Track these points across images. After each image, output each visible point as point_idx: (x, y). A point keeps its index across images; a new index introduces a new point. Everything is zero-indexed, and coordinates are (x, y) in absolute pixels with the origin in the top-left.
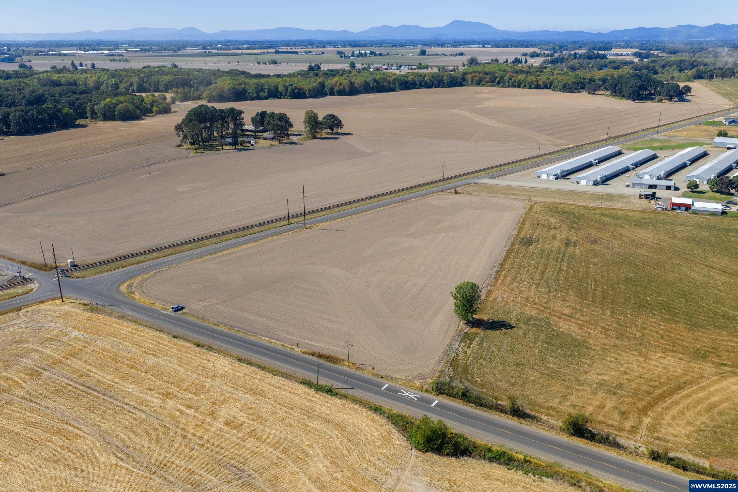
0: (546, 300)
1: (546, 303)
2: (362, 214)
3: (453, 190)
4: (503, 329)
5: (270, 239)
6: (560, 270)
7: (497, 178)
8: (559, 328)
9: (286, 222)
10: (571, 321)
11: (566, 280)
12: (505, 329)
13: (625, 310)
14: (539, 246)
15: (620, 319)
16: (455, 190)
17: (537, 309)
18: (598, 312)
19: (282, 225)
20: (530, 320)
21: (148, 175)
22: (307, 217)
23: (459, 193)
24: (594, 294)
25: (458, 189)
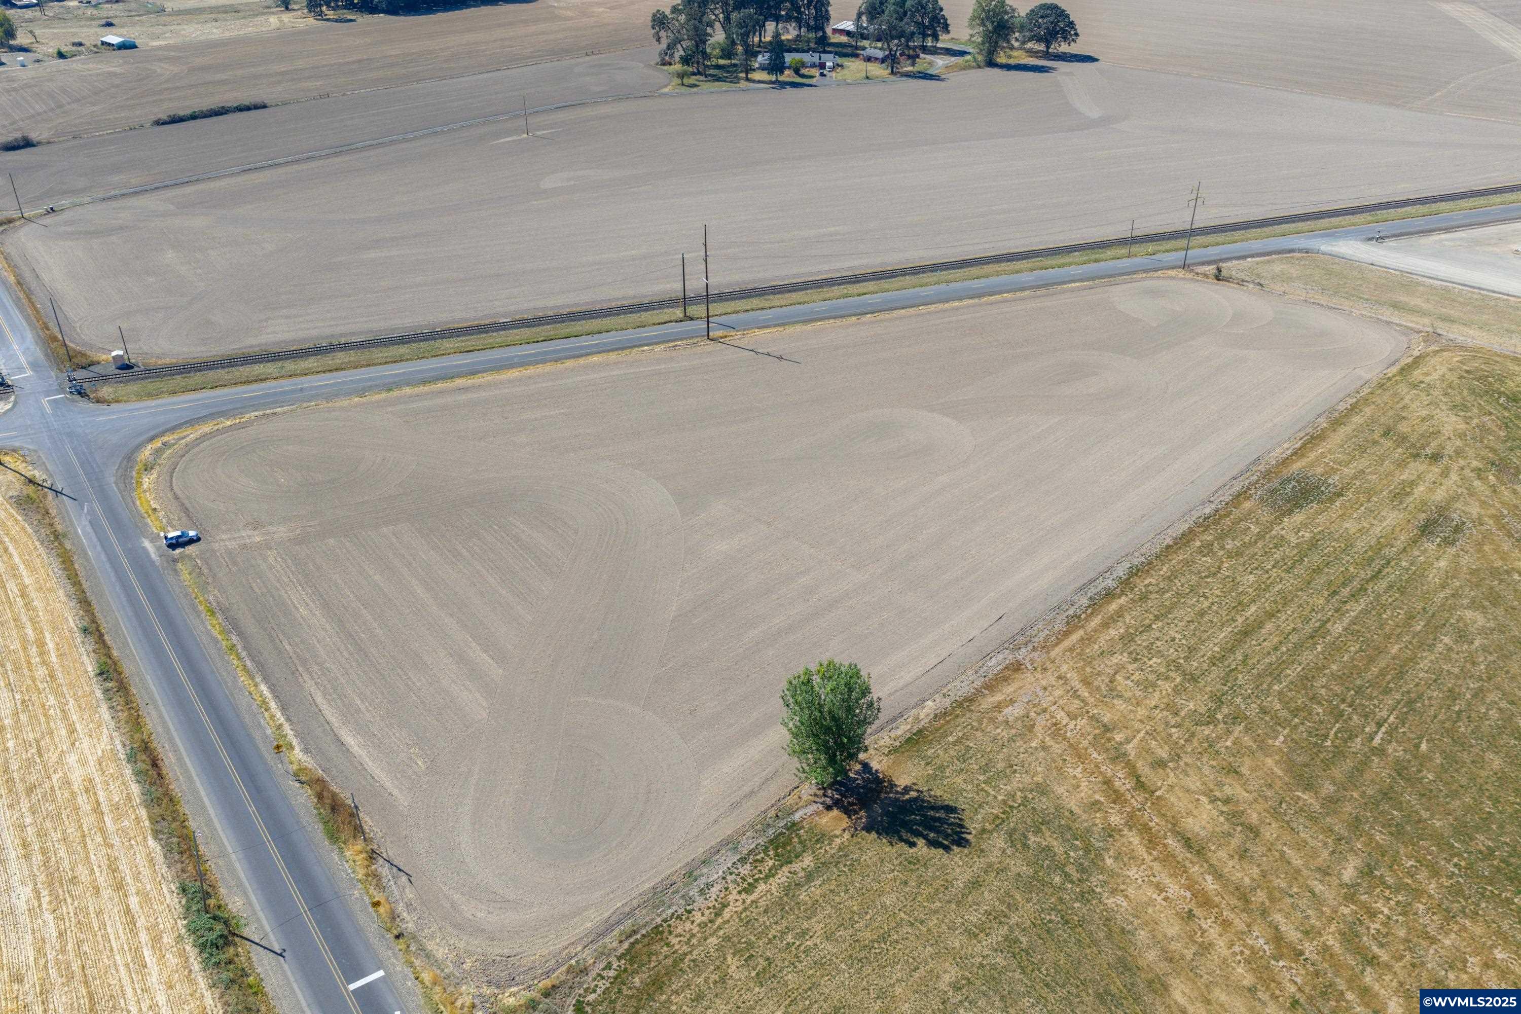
0: (1163, 753)
1: (1160, 764)
2: (895, 313)
3: (1211, 269)
4: (921, 842)
5: (595, 359)
6: (1321, 631)
7: (1392, 243)
8: (1114, 892)
9: (678, 313)
10: (1178, 869)
11: (1305, 680)
12: (933, 844)
13: (1422, 875)
14: (1321, 519)
15: (1373, 914)
16: (1219, 270)
17: (1108, 782)
18: (1315, 853)
19: (666, 318)
20: (1041, 823)
21: (525, 136)
22: (715, 308)
23: (1227, 280)
24: (1362, 766)
25: (1230, 268)
